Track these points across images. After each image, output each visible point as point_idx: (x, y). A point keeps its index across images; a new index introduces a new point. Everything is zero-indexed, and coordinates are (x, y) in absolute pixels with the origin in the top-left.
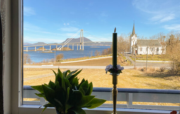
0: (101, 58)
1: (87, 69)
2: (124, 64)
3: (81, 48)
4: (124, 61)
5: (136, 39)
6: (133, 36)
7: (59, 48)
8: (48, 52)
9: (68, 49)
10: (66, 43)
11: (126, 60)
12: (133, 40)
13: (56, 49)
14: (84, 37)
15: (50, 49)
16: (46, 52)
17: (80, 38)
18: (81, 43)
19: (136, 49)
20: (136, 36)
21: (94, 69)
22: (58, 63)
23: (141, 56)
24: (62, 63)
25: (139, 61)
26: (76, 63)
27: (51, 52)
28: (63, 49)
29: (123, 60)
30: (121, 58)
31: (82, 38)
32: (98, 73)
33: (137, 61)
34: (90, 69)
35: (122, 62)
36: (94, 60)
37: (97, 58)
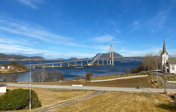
0: (131, 77)
1: (114, 91)
2: (154, 85)
3: (110, 64)
4: (155, 82)
5: (167, 57)
6: (163, 54)
7: (90, 64)
8: (80, 67)
9: (98, 64)
10: (96, 58)
11: (157, 81)
12: (164, 59)
13: (87, 64)
14: (113, 52)
15: (82, 65)
16: (78, 67)
17: (109, 53)
18: (110, 59)
19: (168, 68)
20: (167, 54)
21: (122, 92)
22: (88, 81)
23: (173, 76)
24: (91, 81)
25: (171, 82)
26: (105, 82)
27: (83, 67)
28: (93, 64)
29: (153, 81)
30: (151, 78)
31: (111, 53)
32: (126, 98)
33: (168, 82)
34: (118, 91)
35: (152, 83)
36: (123, 79)
37: (126, 77)
